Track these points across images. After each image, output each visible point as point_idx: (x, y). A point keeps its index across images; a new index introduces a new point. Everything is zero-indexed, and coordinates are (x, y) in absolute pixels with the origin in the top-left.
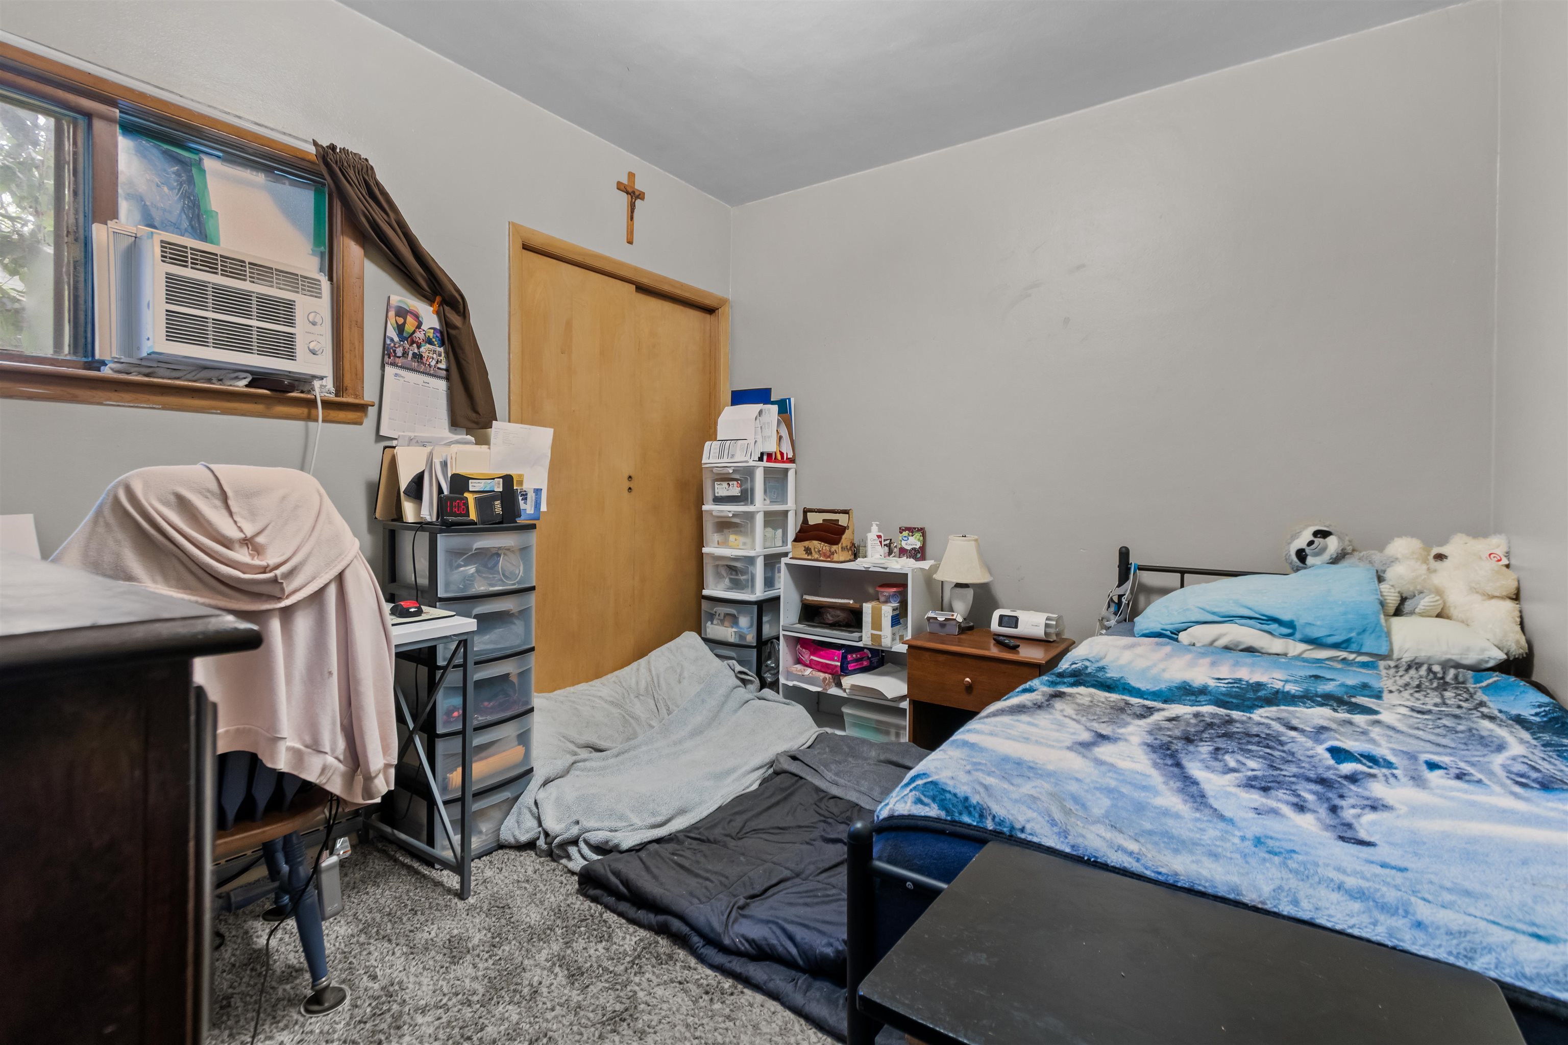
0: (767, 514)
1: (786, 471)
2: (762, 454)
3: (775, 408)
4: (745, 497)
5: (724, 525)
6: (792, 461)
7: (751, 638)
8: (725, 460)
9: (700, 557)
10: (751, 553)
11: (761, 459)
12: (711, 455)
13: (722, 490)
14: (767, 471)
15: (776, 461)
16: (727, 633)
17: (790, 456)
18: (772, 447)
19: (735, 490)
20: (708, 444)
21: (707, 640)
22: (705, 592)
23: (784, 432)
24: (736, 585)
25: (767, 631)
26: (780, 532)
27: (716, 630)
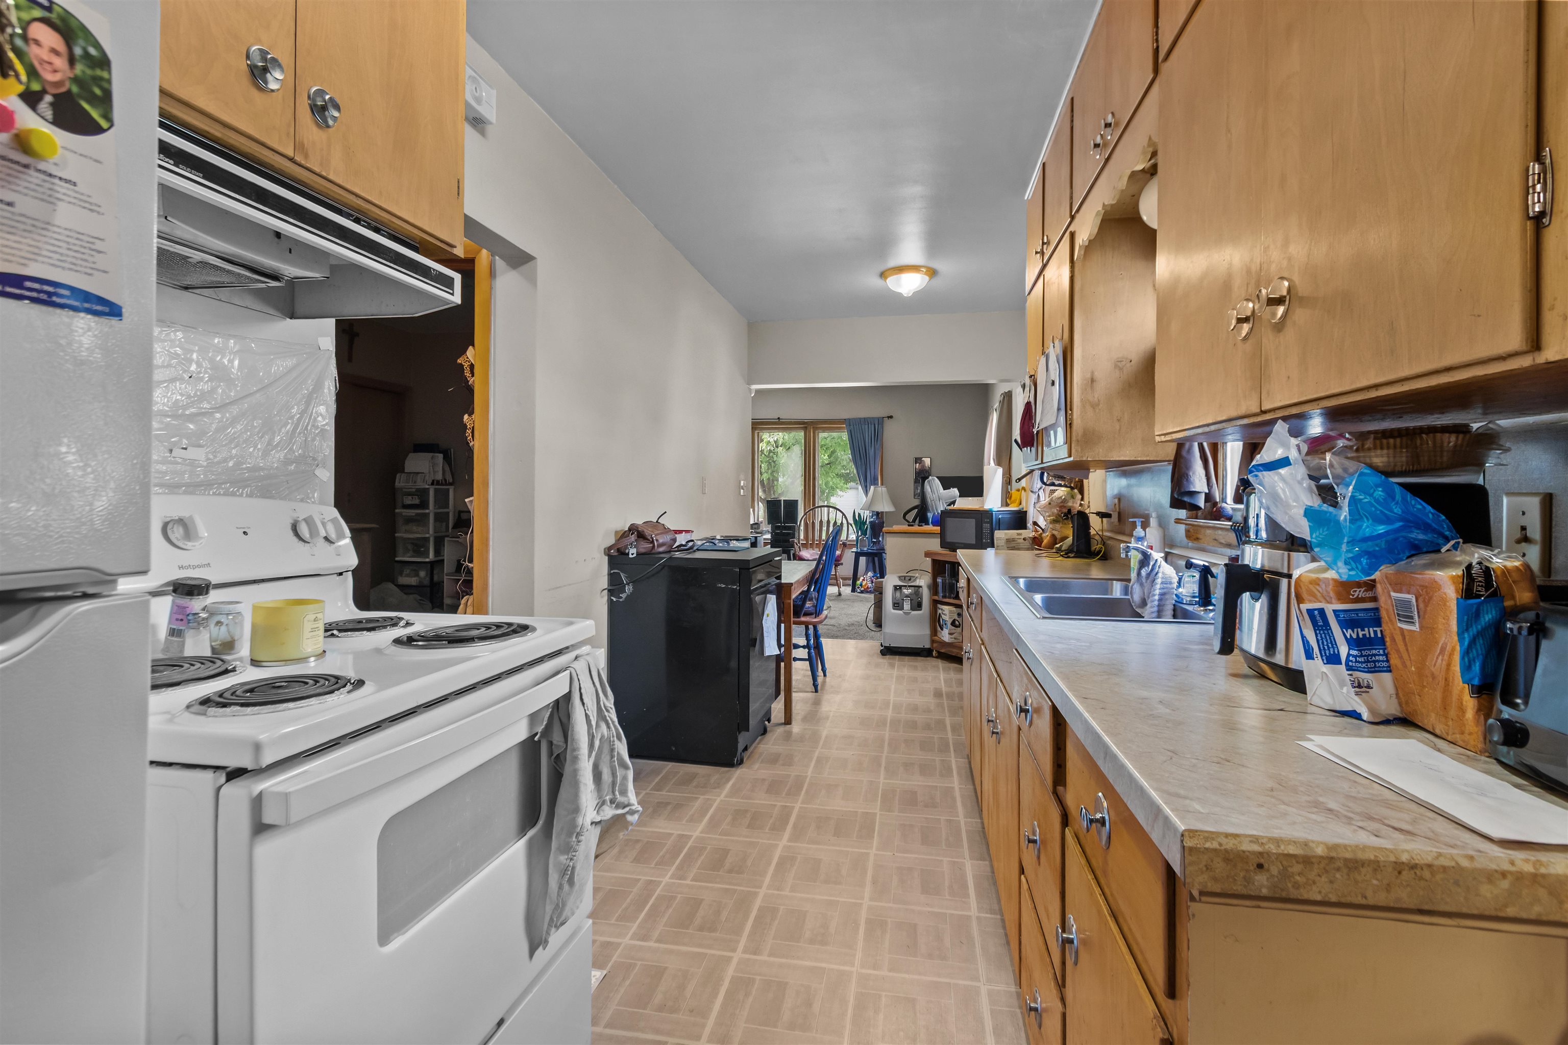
0: (436, 515)
1: (448, 490)
2: (433, 481)
3: (441, 456)
4: (424, 504)
5: (409, 520)
6: (451, 484)
7: (427, 582)
8: (410, 484)
9: (394, 538)
10: (427, 535)
11: (432, 484)
12: (400, 482)
13: (408, 501)
14: (436, 491)
15: (442, 484)
16: (413, 581)
17: (451, 481)
18: (439, 477)
19: (417, 501)
20: (398, 475)
21: (399, 586)
22: (397, 559)
23: (447, 468)
24: (417, 553)
25: (436, 578)
26: (444, 524)
27: (404, 580)
